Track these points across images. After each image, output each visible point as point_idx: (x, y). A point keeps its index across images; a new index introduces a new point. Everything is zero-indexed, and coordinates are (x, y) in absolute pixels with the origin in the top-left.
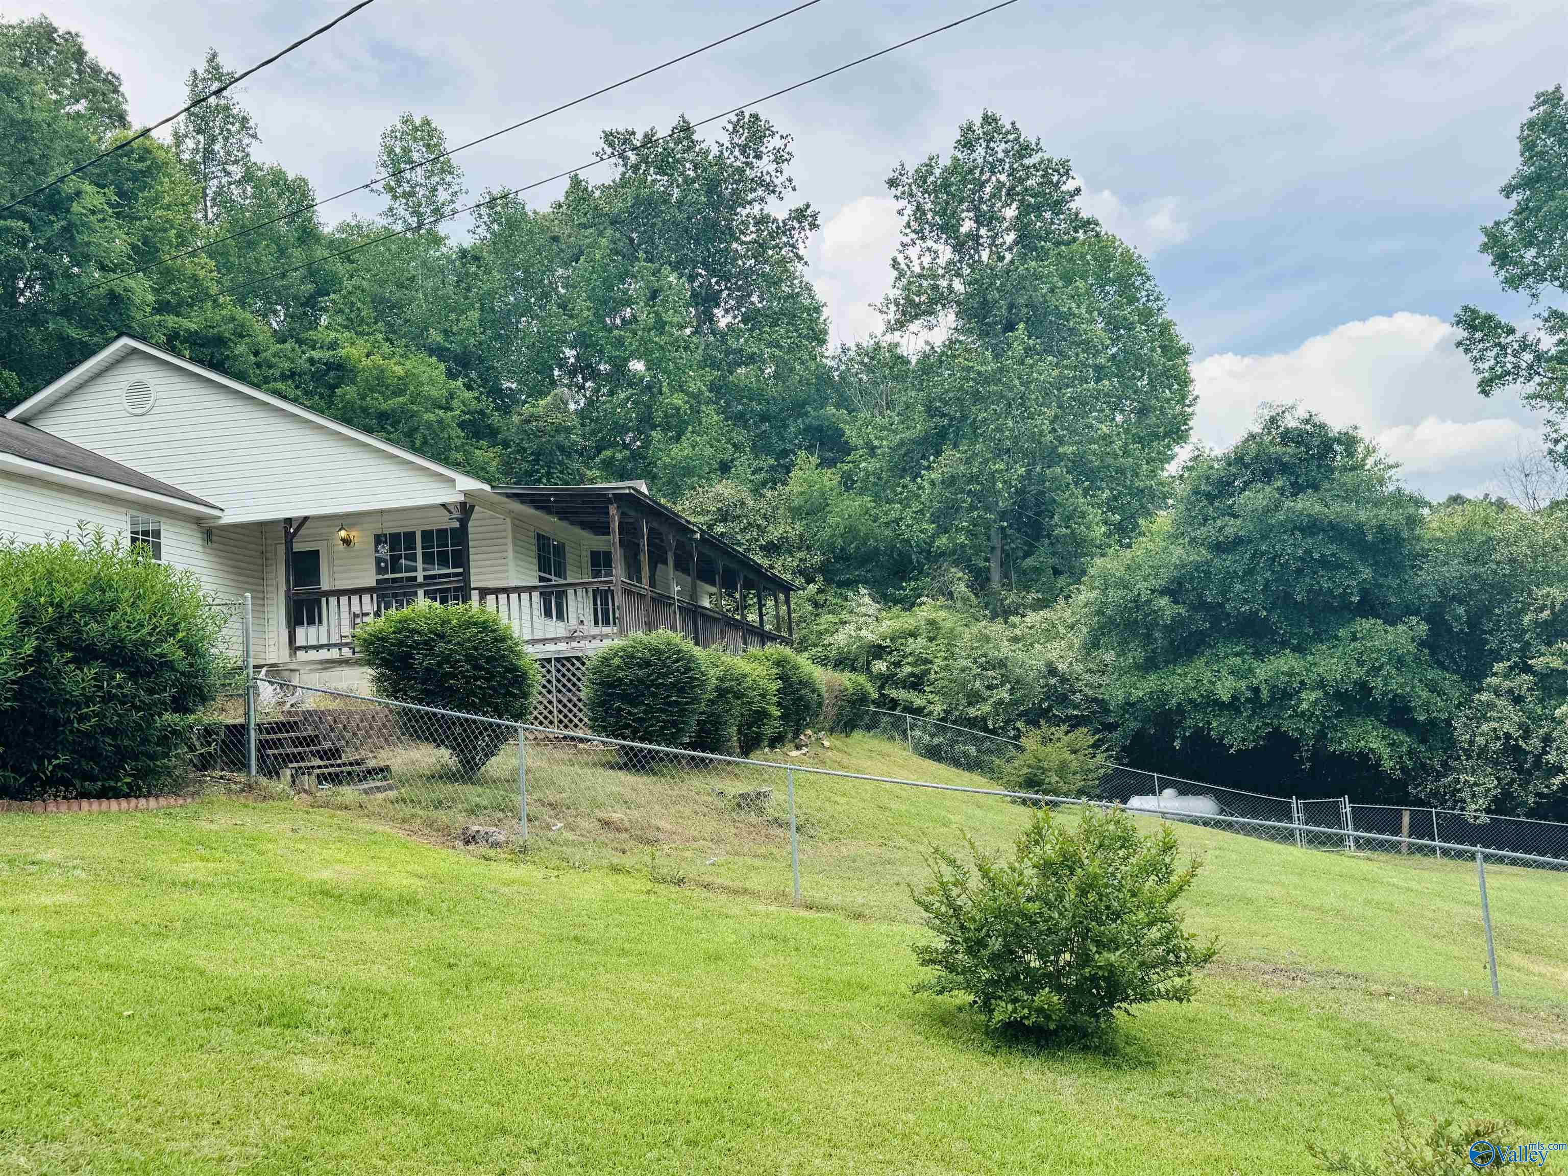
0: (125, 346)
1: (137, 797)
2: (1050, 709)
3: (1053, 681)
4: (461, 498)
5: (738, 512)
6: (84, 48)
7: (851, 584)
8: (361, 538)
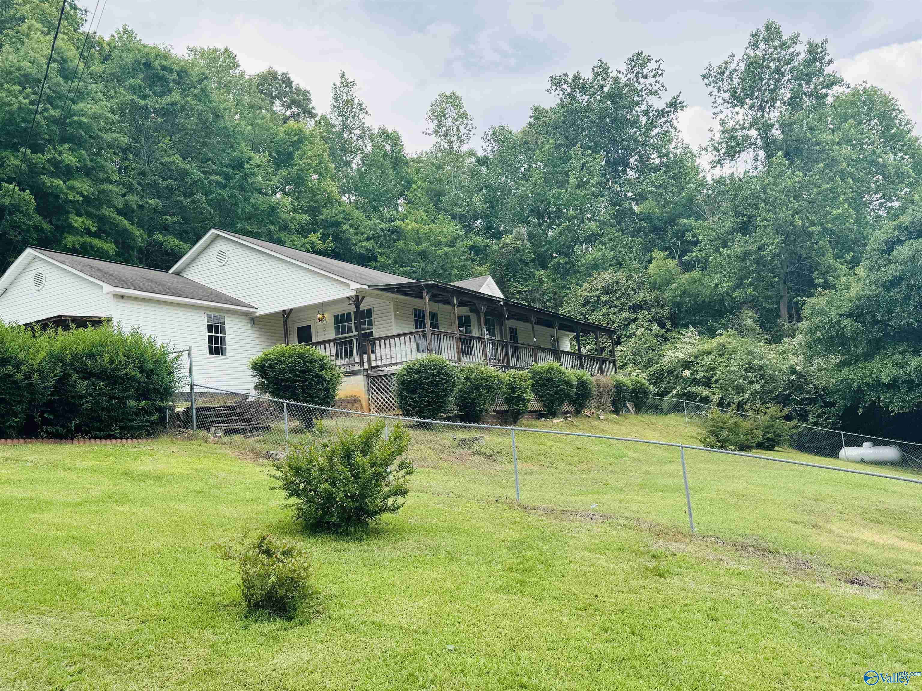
0: (213, 233)
1: (121, 439)
2: (790, 395)
3: (792, 377)
4: (354, 293)
5: (615, 287)
6: (292, 79)
7: (686, 326)
8: (329, 318)
